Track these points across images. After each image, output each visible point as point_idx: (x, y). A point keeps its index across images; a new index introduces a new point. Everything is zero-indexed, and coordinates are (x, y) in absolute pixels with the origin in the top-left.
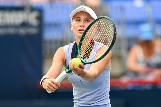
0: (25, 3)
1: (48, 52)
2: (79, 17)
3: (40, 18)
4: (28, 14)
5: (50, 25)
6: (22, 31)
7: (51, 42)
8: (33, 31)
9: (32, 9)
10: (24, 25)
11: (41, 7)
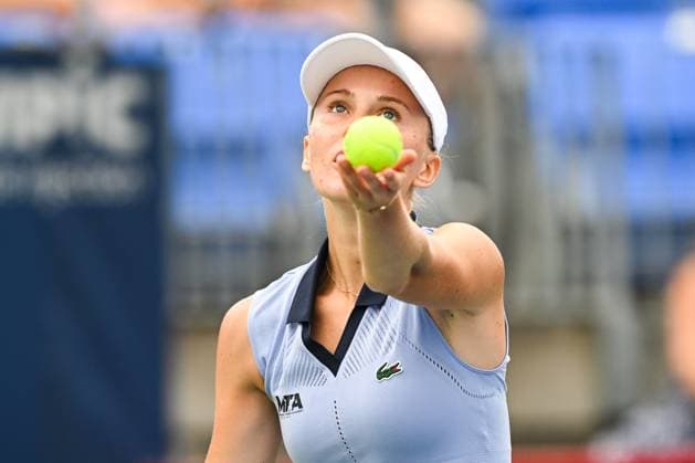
0: (65, 30)
1: (196, 299)
2: (346, 92)
3: (151, 113)
4: (83, 89)
5: (208, 151)
6: (53, 184)
7: (209, 244)
8: (113, 183)
9: (108, 62)
10: (65, 148)
11: (159, 51)
